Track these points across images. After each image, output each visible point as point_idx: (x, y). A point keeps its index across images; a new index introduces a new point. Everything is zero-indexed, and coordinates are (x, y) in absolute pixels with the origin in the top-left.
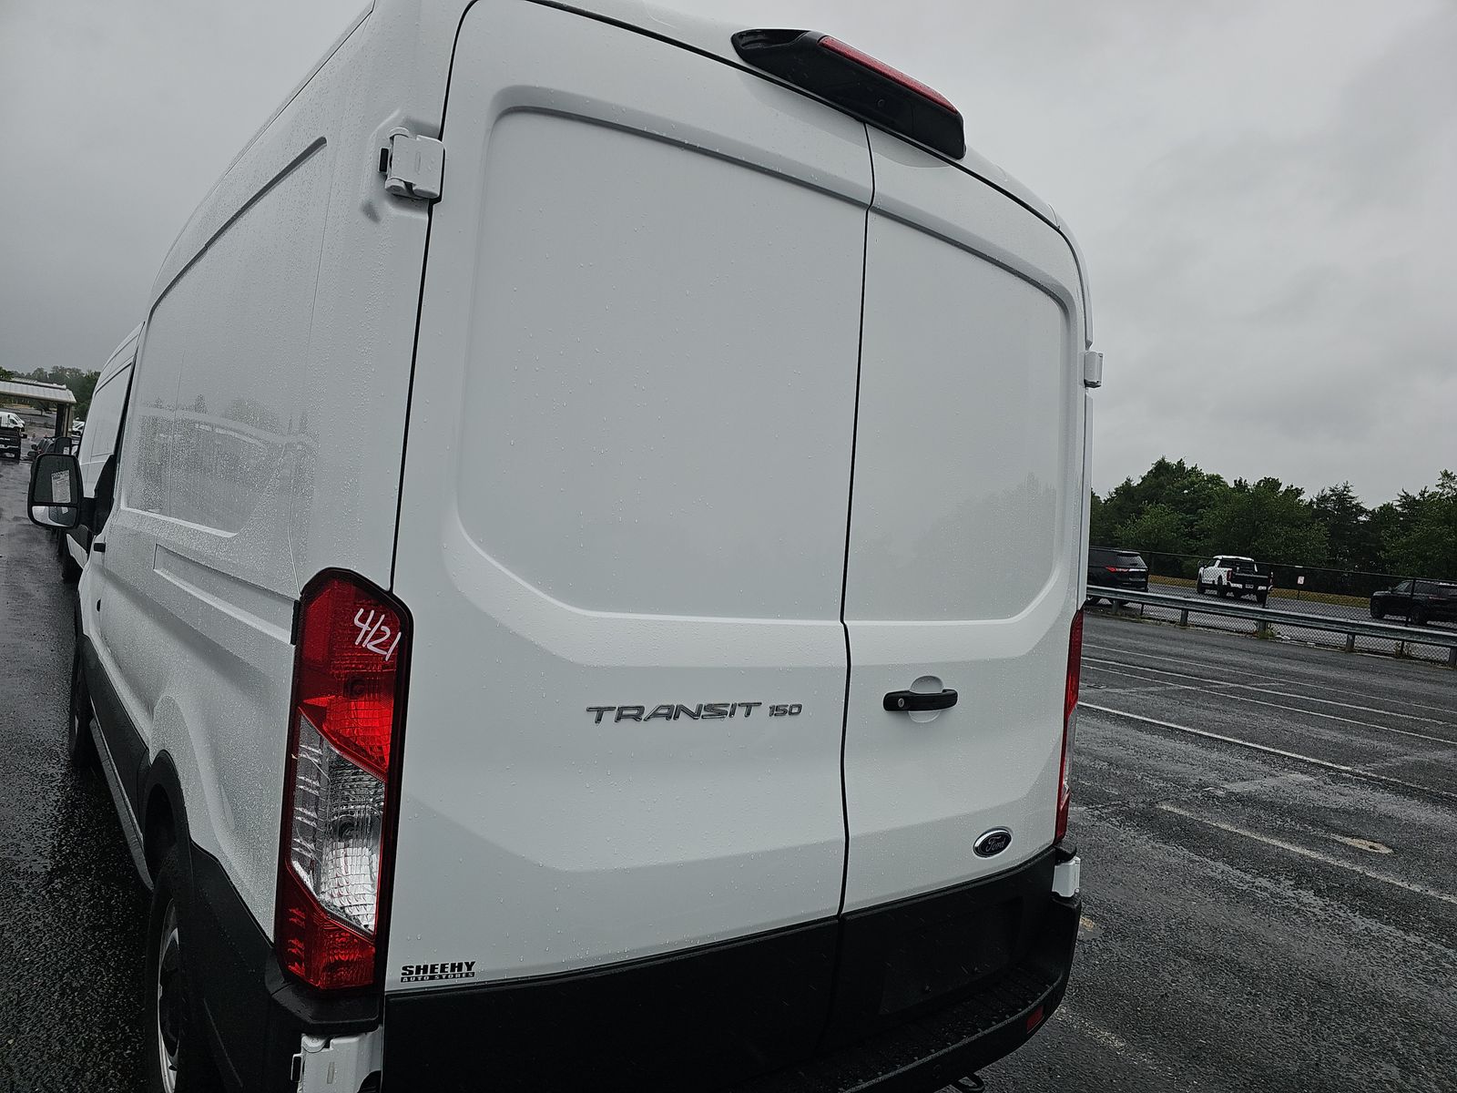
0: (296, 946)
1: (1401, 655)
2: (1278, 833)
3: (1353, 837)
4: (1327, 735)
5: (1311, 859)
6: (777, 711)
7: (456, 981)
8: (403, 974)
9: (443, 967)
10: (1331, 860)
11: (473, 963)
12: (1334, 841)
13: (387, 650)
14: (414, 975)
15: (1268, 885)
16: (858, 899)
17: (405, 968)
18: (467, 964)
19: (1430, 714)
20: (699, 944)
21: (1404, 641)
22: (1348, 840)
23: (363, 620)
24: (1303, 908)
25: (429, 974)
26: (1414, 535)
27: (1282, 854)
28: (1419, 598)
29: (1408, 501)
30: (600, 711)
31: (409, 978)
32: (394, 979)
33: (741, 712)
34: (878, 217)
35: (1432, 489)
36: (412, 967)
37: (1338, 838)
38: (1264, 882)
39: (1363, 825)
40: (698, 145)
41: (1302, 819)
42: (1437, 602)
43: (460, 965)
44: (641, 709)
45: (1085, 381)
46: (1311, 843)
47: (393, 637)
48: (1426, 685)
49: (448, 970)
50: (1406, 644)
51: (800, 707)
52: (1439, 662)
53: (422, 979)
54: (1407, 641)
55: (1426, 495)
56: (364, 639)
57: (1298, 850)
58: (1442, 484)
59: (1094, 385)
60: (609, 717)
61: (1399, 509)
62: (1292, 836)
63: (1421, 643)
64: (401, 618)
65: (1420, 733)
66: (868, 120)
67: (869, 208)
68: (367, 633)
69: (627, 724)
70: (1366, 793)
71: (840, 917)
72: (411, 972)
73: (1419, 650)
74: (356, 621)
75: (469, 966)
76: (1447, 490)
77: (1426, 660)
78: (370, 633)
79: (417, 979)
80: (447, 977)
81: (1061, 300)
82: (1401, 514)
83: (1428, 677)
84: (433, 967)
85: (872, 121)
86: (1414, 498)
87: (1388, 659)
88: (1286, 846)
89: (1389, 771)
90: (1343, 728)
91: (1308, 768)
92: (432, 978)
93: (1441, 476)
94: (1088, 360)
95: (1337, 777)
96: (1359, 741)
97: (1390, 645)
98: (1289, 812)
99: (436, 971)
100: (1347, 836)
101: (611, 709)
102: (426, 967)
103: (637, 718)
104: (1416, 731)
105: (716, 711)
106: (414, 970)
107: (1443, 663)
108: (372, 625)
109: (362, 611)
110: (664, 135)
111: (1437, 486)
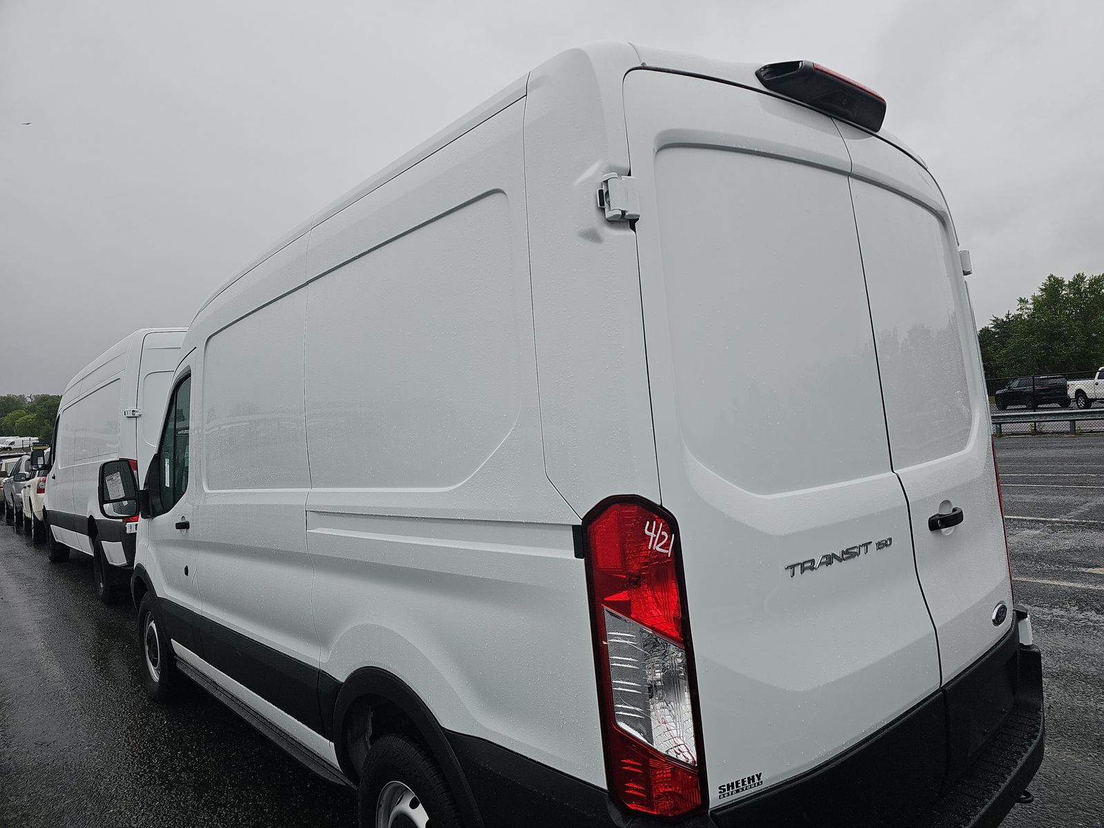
0: (633, 788)
1: (1035, 432)
2: (1044, 574)
3: (1093, 567)
4: (1029, 498)
5: (1077, 588)
6: (881, 545)
7: (752, 790)
8: (720, 792)
9: (743, 781)
10: (1091, 587)
11: (760, 774)
12: (1083, 572)
13: (668, 550)
14: (727, 792)
15: (1063, 613)
16: (950, 673)
17: (720, 788)
18: (757, 775)
19: (1083, 470)
20: (879, 728)
21: (1035, 422)
22: (1090, 570)
23: (650, 530)
24: (1096, 625)
25: (735, 789)
26: (1011, 347)
27: (1057, 588)
28: (1028, 390)
29: (999, 324)
30: (793, 567)
31: (724, 795)
32: (715, 799)
33: (863, 549)
34: (854, 180)
35: (1014, 312)
36: (724, 786)
37: (1084, 570)
38: (1057, 611)
39: (1093, 557)
40: (762, 151)
41: (1052, 562)
42: (1043, 390)
43: (753, 777)
44: (813, 561)
45: (964, 272)
46: (1070, 577)
47: (669, 539)
48: (1066, 451)
49: (746, 783)
50: (1037, 424)
51: (890, 539)
52: (1063, 433)
53: (732, 794)
54: (1037, 422)
55: (1010, 317)
56: (653, 543)
57: (1065, 584)
58: (1021, 308)
59: (969, 273)
60: (798, 569)
61: (993, 330)
62: (1055, 575)
63: (1048, 421)
64: (671, 525)
65: (1086, 484)
66: (833, 115)
67: (849, 175)
68: (654, 538)
69: (807, 572)
70: (1079, 535)
71: (942, 689)
72: (724, 790)
73: (1048, 426)
74: (647, 532)
75: (759, 777)
76: (1025, 310)
77: (1054, 433)
78: (655, 538)
79: (728, 795)
80: (746, 789)
81: (942, 218)
82: (996, 333)
83: (1063, 445)
84: (737, 783)
85: (836, 117)
86: (1002, 320)
87: (1028, 437)
88: (1056, 583)
89: (1085, 516)
90: (1032, 491)
91: (1033, 524)
92: (738, 791)
93: (1018, 302)
94: (964, 256)
95: (1054, 528)
96: (1052, 499)
97: (1026, 427)
98: (1040, 558)
99: (739, 785)
100: (1089, 567)
101: (798, 564)
102: (733, 783)
103: (812, 568)
104: (1082, 484)
105: (849, 554)
106: (726, 787)
107: (1067, 433)
108: (656, 533)
109: (648, 522)
110: (744, 147)
111: (1018, 310)
